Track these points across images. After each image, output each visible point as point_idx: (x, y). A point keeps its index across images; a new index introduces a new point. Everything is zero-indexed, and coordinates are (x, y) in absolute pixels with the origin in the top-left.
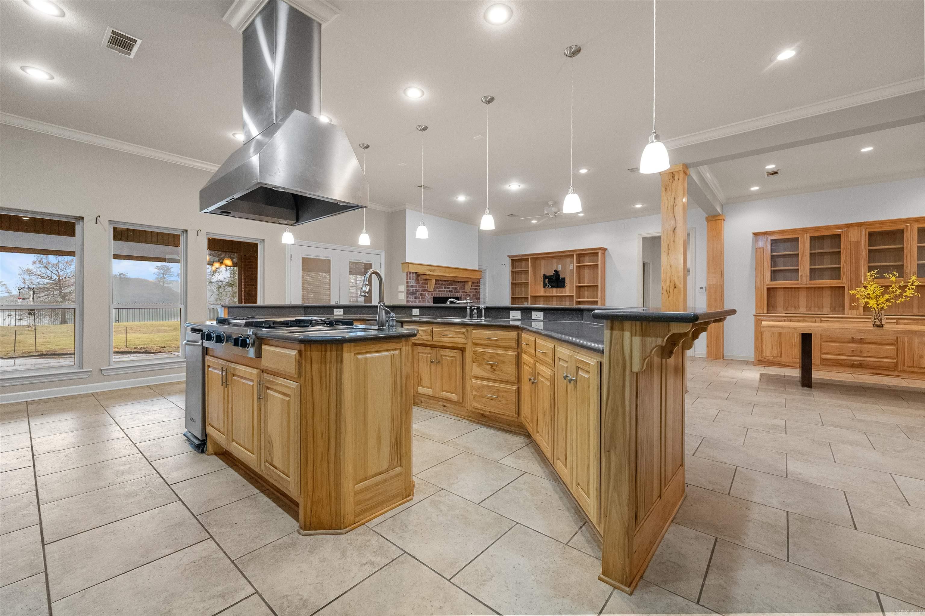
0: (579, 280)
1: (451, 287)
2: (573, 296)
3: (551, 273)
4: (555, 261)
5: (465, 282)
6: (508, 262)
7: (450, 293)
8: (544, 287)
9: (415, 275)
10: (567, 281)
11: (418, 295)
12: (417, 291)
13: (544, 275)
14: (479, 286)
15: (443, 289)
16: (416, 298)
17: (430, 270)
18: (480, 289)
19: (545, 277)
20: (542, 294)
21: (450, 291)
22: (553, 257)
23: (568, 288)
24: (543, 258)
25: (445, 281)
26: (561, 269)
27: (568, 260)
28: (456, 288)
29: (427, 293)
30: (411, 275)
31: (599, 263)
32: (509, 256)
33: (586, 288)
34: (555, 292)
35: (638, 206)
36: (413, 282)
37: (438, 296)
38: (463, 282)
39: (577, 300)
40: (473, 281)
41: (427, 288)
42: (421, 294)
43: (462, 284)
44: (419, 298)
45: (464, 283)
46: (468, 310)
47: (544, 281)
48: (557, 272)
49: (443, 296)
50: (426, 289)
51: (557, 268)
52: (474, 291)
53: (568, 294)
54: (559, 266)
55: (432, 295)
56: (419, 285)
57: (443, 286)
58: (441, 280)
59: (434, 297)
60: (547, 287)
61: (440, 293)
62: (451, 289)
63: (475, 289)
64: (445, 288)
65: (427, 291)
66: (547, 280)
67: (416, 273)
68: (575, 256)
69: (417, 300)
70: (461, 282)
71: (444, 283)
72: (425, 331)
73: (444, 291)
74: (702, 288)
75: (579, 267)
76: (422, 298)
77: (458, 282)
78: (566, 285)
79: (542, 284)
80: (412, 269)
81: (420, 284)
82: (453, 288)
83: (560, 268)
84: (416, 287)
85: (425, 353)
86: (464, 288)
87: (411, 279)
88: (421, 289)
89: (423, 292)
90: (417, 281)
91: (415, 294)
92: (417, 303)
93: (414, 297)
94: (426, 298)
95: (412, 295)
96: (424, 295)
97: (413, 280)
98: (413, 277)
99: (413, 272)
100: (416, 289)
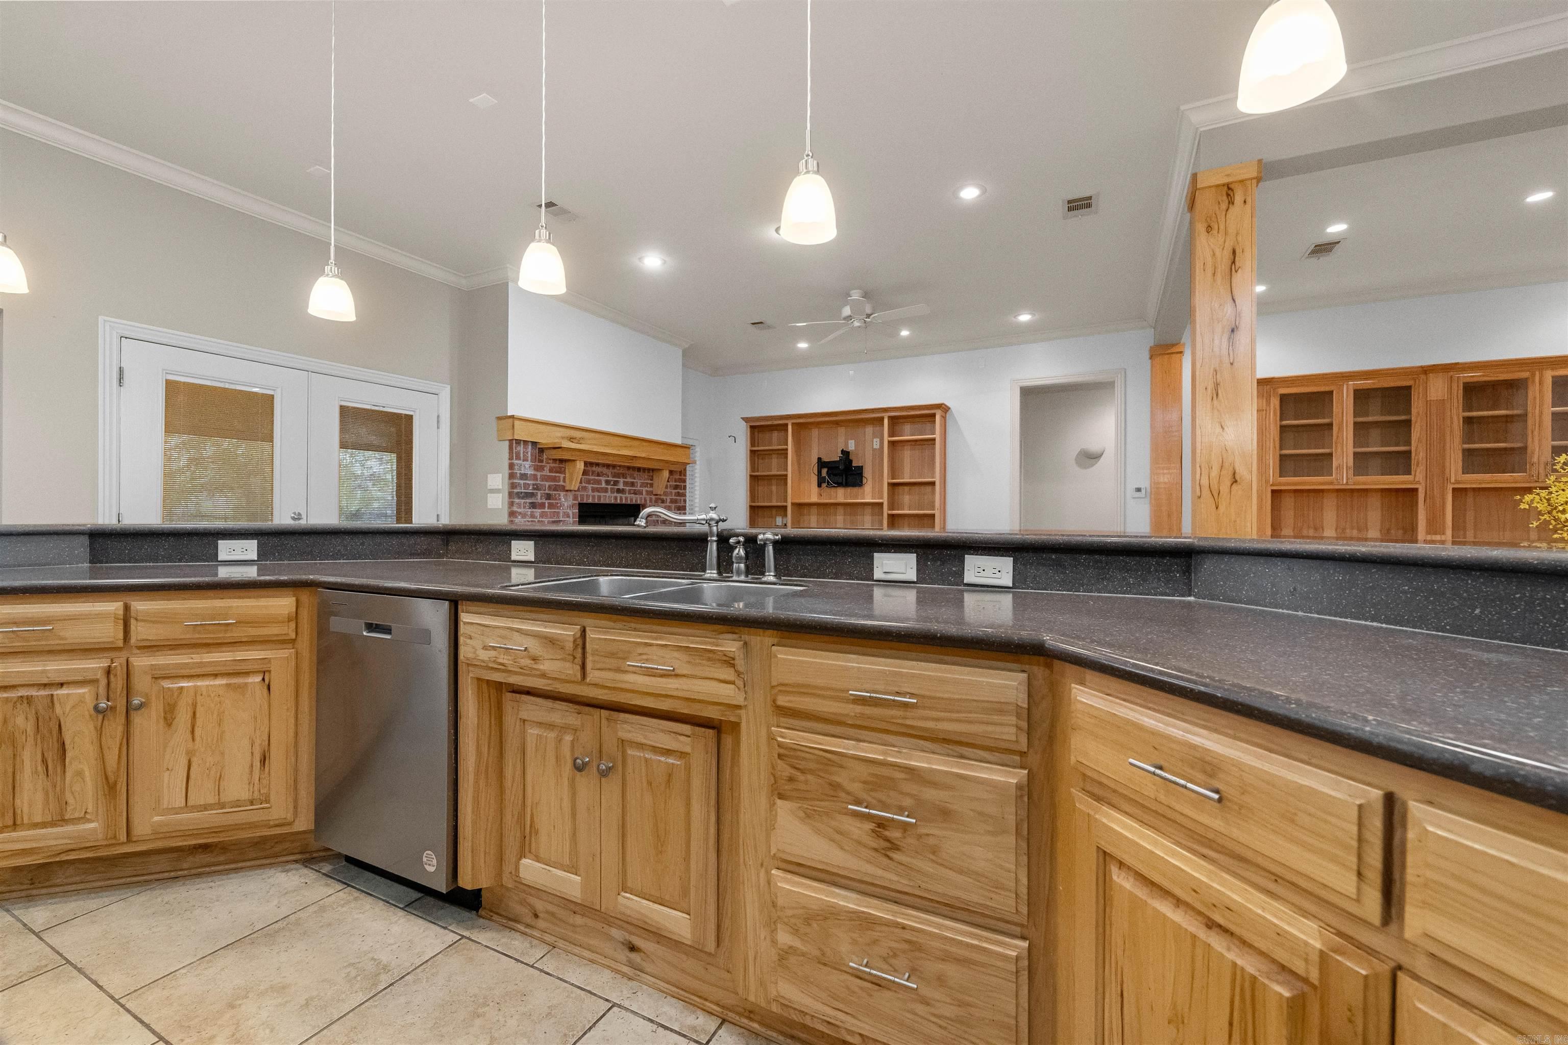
0: (894, 470)
1: (621, 480)
2: (881, 504)
3: (835, 456)
4: (842, 431)
5: (653, 470)
6: (742, 432)
7: (619, 495)
8: (819, 485)
9: (533, 448)
10: (868, 473)
11: (539, 499)
12: (537, 487)
13: (819, 459)
14: (684, 481)
15: (604, 485)
16: (533, 505)
17: (571, 439)
18: (685, 488)
19: (821, 464)
20: (814, 499)
21: (619, 491)
22: (837, 423)
23: (868, 487)
24: (818, 425)
25: (608, 466)
26: (853, 448)
27: (869, 430)
28: (633, 484)
29: (562, 494)
30: (521, 448)
31: (937, 436)
32: (746, 420)
33: (906, 488)
34: (841, 495)
35: (1025, 318)
36: (526, 467)
37: (590, 501)
38: (649, 470)
39: (890, 512)
40: (673, 468)
41: (564, 481)
42: (549, 497)
43: (646, 475)
44: (542, 506)
45: (651, 472)
46: (713, 548)
47: (819, 472)
48: (846, 453)
49: (602, 501)
50: (561, 483)
51: (847, 444)
52: (674, 491)
53: (868, 500)
54: (850, 442)
55: (575, 498)
56: (544, 473)
57: (603, 479)
58: (597, 465)
59: (580, 504)
60: (824, 485)
61: (596, 494)
62: (621, 486)
63: (676, 487)
64: (607, 482)
65: (563, 489)
66: (824, 471)
67: (534, 444)
68: (886, 421)
69: (538, 512)
70: (644, 469)
71: (605, 470)
72: (551, 641)
73: (606, 490)
74: (1139, 490)
75: (892, 444)
76: (551, 506)
77: (639, 469)
78: (864, 481)
79: (814, 479)
80: (522, 433)
81: (546, 472)
82: (625, 484)
83: (851, 446)
84: (535, 477)
85: (551, 726)
86: (652, 485)
87: (520, 459)
88: (547, 484)
89: (554, 490)
90: (537, 463)
91: (532, 495)
92: (536, 520)
93: (530, 503)
94: (561, 506)
95: (523, 498)
96: (556, 499)
97: (527, 461)
98: (527, 453)
99: (525, 442)
100: (534, 482)
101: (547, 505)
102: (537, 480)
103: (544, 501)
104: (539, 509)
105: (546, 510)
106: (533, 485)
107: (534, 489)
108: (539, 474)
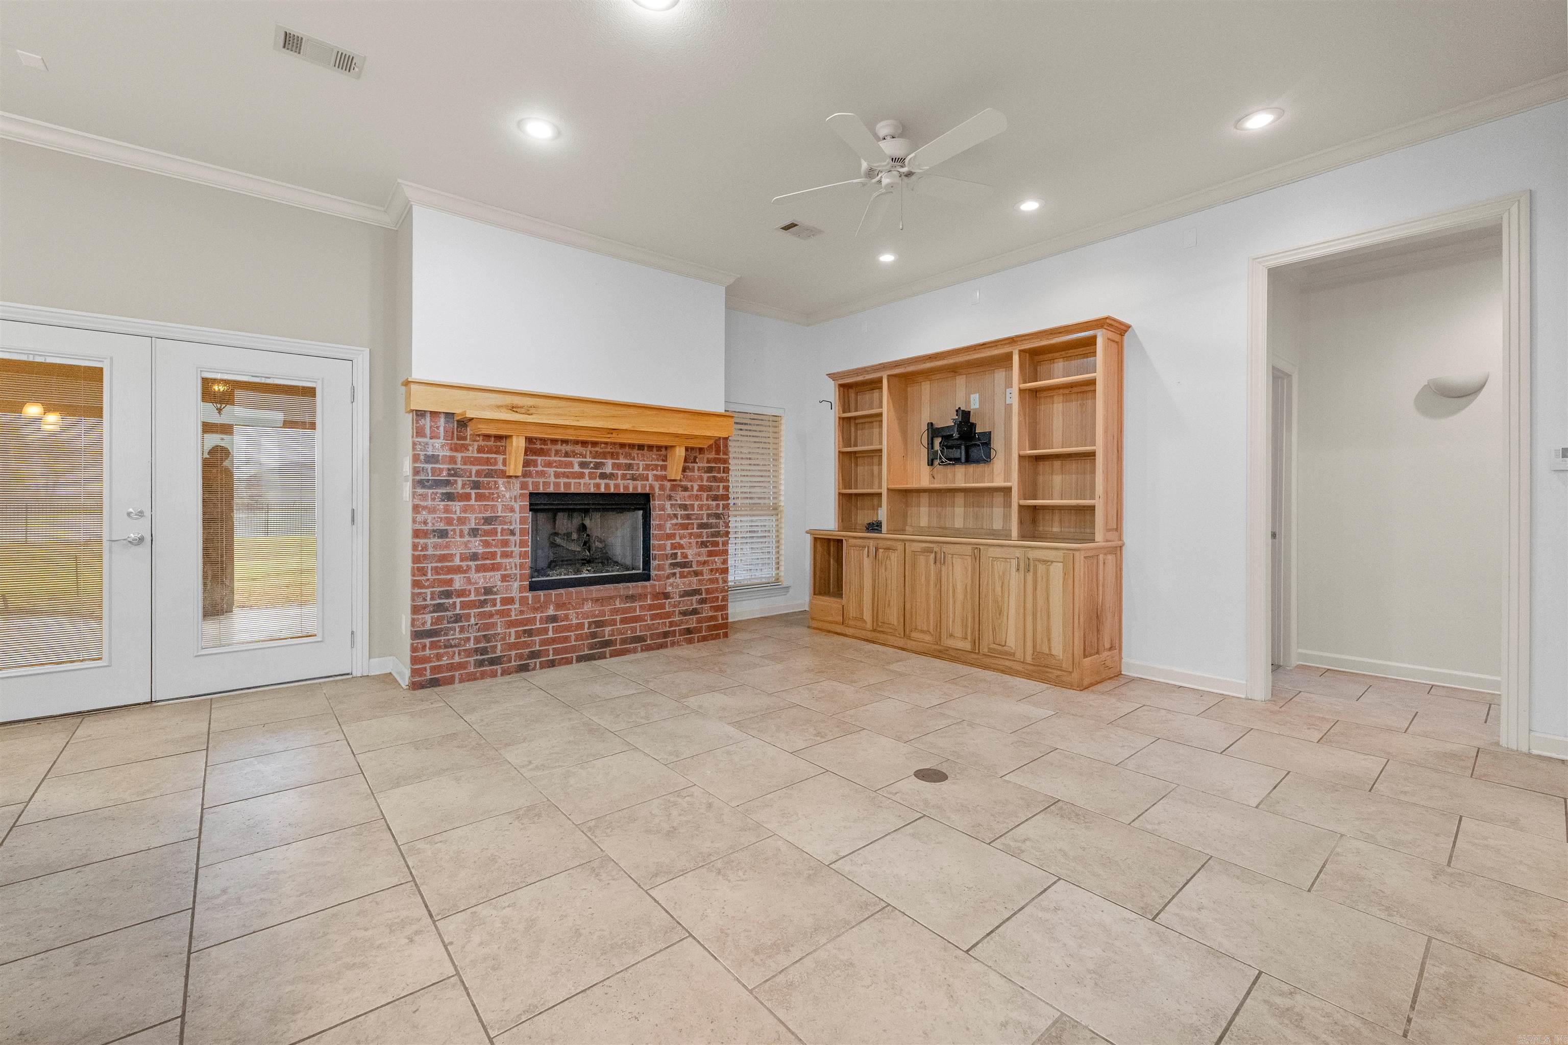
0: (1032, 436)
1: (609, 462)
2: (1009, 490)
3: (947, 420)
4: (961, 381)
5: (666, 448)
7: (603, 482)
8: (931, 463)
9: (447, 422)
10: (997, 443)
11: (459, 487)
12: (454, 473)
13: (931, 425)
14: (726, 461)
15: (576, 468)
16: (449, 497)
17: (513, 408)
18: (726, 470)
19: (933, 431)
20: (925, 482)
21: (603, 476)
22: (954, 369)
23: (998, 463)
24: (927, 374)
25: (584, 443)
26: (977, 406)
27: (1000, 376)
28: (629, 467)
29: (501, 481)
30: (427, 422)
31: (1099, 375)
32: (833, 376)
33: (1057, 464)
34: (960, 476)
35: (1259, 121)
36: (438, 446)
37: (551, 490)
38: (659, 448)
39: (1023, 502)
40: (692, 443)
41: (504, 464)
42: (476, 485)
43: (654, 454)
44: (467, 497)
45: (663, 450)
47: (931, 444)
48: (965, 416)
49: (573, 490)
50: (500, 466)
51: (968, 402)
52: (705, 476)
53: (999, 483)
54: (972, 396)
55: (524, 486)
56: (469, 454)
57: (576, 461)
58: (565, 442)
59: (531, 494)
60: (937, 462)
61: (562, 481)
62: (608, 469)
63: (710, 470)
64: (583, 465)
65: (503, 474)
66: (937, 441)
67: (449, 416)
68: (1016, 358)
69: (457, 506)
70: (650, 447)
71: (579, 449)
73: (582, 475)
75: (1032, 397)
76: (479, 497)
77: (641, 447)
78: (993, 453)
79: (924, 452)
80: (423, 400)
81: (472, 452)
82: (616, 466)
83: (974, 403)
84: (452, 460)
86: (664, 468)
87: (424, 436)
88: (474, 469)
89: (485, 477)
90: (455, 441)
91: (447, 483)
92: (455, 516)
93: (442, 494)
94: (498, 497)
95: (430, 488)
96: (490, 488)
97: (439, 438)
98: (438, 428)
99: (434, 414)
100: (450, 467)
101: (473, 496)
102: (455, 463)
103: (468, 490)
104: (459, 501)
105: (473, 502)
106: (449, 470)
107: (449, 475)
108: (459, 456)
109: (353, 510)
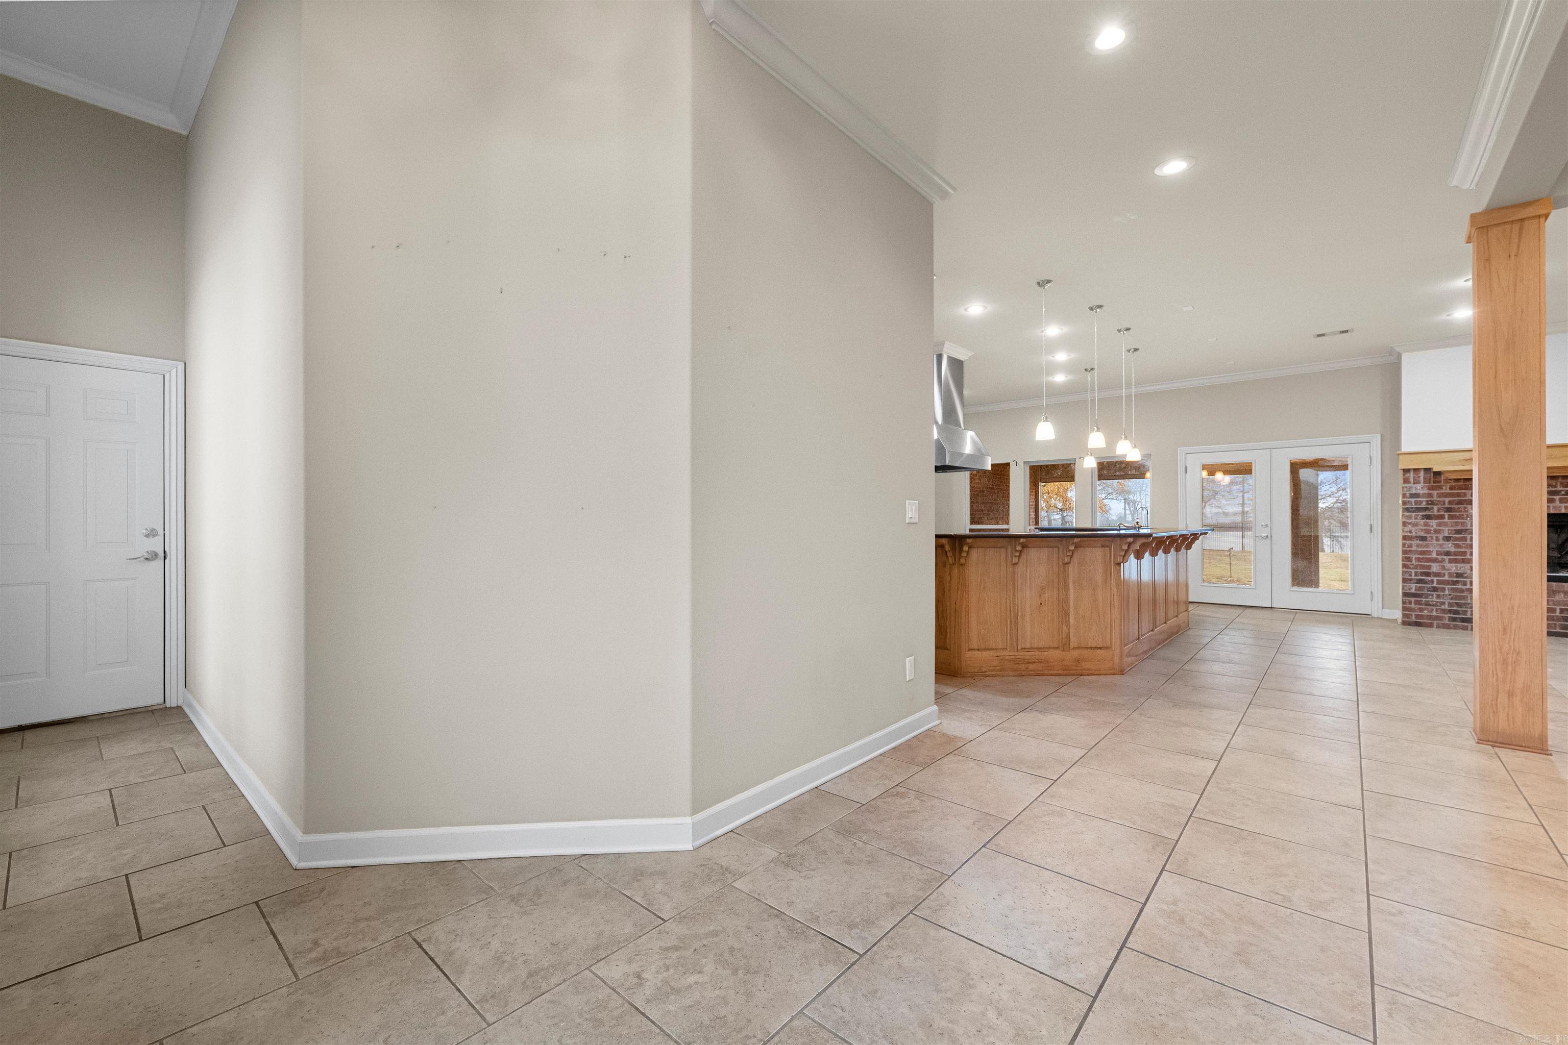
9: (1425, 474)
11: (1435, 511)
12: (1431, 503)
16: (1428, 517)
30: (1411, 475)
36: (1420, 488)
42: (1448, 510)
44: (1442, 517)
56: (1443, 491)
67: (1427, 470)
69: (1433, 523)
80: (1409, 463)
81: (1446, 490)
84: (1430, 495)
87: (1409, 483)
88: (1447, 500)
89: (1456, 504)
90: (1432, 484)
91: (1426, 509)
92: (1432, 529)
93: (1423, 515)
94: (1468, 517)
95: (1413, 512)
96: (1461, 511)
97: (1419, 483)
98: (1419, 477)
99: (1415, 470)
100: (1428, 499)
101: (1446, 516)
102: (1432, 497)
103: (1442, 513)
104: (1436, 519)
105: (1446, 520)
106: (1427, 501)
107: (1428, 504)
108: (1435, 493)
109: (1371, 525)
